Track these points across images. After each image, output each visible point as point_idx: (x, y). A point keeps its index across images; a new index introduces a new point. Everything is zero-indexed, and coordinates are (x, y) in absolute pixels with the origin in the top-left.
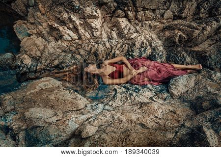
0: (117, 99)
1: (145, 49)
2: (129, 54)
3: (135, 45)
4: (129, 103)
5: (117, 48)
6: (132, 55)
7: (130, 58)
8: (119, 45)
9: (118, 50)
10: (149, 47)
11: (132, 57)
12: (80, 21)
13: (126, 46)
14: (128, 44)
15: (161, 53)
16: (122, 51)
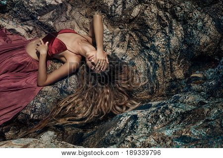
0: (140, 127)
1: (171, 27)
2: (148, 48)
3: (147, 27)
4: (162, 122)
5: (115, 45)
6: (154, 48)
7: (152, 53)
8: (117, 39)
9: (118, 46)
10: (174, 21)
11: (155, 51)
12: (26, 27)
13: (131, 35)
14: (134, 30)
15: (200, 24)
16: (129, 47)
